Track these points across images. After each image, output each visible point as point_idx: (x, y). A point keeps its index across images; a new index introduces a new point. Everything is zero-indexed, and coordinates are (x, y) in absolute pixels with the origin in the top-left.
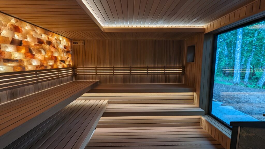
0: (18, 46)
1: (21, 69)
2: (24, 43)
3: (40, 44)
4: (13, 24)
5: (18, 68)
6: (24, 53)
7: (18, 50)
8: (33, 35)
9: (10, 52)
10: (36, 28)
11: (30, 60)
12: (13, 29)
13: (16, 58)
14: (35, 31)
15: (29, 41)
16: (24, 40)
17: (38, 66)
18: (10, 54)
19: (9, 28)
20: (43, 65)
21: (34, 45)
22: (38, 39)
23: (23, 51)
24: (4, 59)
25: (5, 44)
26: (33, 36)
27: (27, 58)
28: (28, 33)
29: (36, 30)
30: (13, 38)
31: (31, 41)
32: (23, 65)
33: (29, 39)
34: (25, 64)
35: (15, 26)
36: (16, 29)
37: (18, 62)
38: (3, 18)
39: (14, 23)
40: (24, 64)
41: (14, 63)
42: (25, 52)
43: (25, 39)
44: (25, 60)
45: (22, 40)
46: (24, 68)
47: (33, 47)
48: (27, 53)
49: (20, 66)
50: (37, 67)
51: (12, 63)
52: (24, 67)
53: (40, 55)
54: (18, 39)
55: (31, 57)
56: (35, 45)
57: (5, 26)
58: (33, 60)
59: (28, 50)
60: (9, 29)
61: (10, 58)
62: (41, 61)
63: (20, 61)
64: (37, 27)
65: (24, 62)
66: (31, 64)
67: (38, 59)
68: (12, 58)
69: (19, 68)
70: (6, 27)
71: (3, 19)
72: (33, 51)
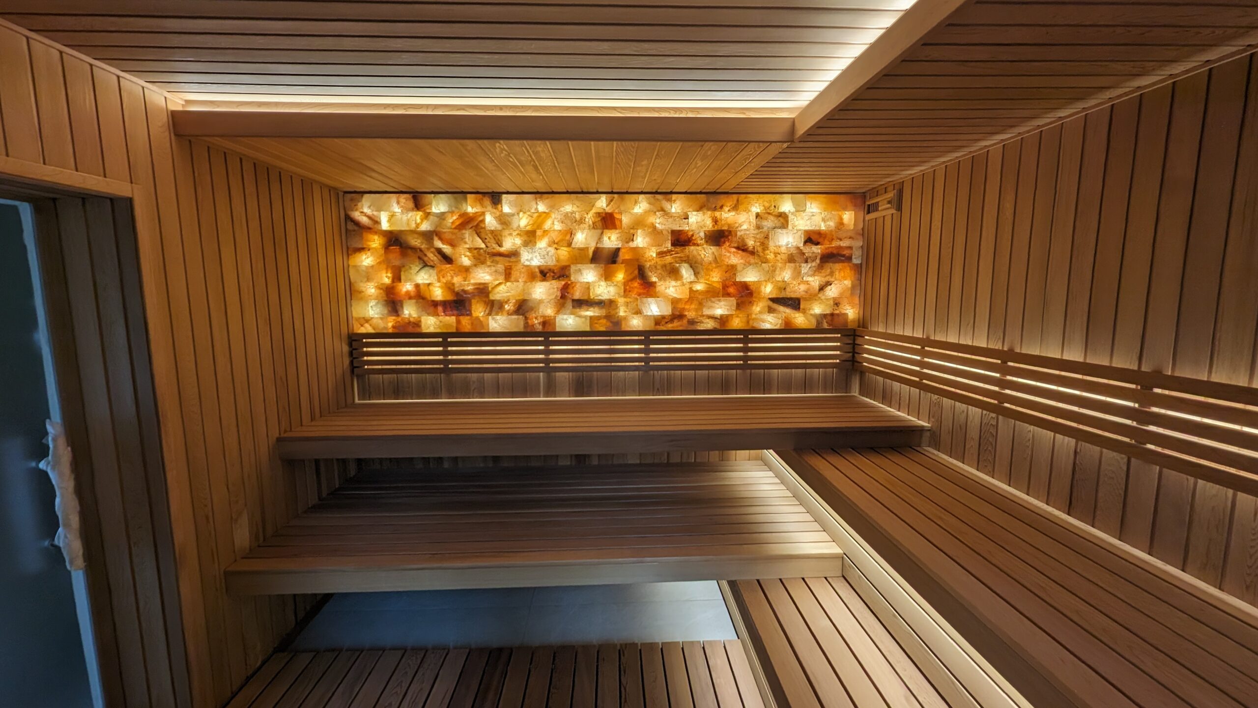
0: (608, 264)
1: (609, 324)
2: (624, 255)
3: (678, 249)
4: (602, 211)
5: (601, 321)
6: (623, 281)
7: (607, 276)
8: (657, 225)
9: (588, 283)
10: (669, 200)
11: (637, 299)
12: (599, 224)
13: (600, 298)
14: (662, 210)
15: (641, 246)
16: (627, 245)
17: (663, 317)
18: (588, 287)
19: (591, 223)
20: (681, 317)
21: (654, 255)
22: (673, 232)
23: (620, 277)
24: (573, 300)
25: (578, 265)
26: (655, 228)
27: (629, 296)
28: (639, 223)
29: (666, 205)
30: (599, 245)
31: (645, 245)
32: (617, 316)
33: (641, 241)
34: (622, 313)
35: (606, 214)
36: (607, 221)
37: (603, 307)
38: (578, 205)
39: (604, 205)
40: (617, 313)
41: (592, 309)
42: (624, 278)
43: (627, 242)
44: (621, 301)
45: (620, 246)
46: (618, 322)
47: (653, 262)
48: (632, 280)
49: (608, 317)
50: (658, 320)
51: (587, 310)
52: (615, 320)
53: (673, 283)
54: (611, 246)
55: (642, 291)
56: (661, 254)
57: (581, 221)
58: (650, 300)
59: (636, 272)
60: (589, 226)
61: (586, 298)
62: (675, 302)
63: (608, 304)
64: (674, 197)
65: (617, 307)
66: (638, 312)
67: (666, 297)
68: (592, 298)
69: (604, 321)
70: (582, 223)
71: (578, 207)
72: (650, 274)
